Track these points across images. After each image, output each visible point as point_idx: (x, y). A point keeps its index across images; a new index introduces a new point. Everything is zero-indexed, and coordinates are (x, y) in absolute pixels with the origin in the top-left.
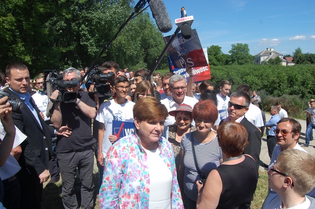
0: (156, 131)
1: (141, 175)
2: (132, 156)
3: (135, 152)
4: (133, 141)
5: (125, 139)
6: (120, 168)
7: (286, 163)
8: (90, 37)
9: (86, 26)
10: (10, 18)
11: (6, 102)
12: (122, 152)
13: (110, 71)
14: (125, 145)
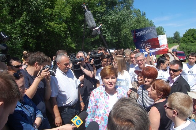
0: (110, 83)
1: (105, 107)
2: (101, 97)
3: (103, 95)
4: (102, 89)
5: (99, 88)
6: (95, 103)
7: (172, 102)
8: (107, 31)
9: (105, 25)
10: (64, 25)
11: (48, 70)
12: (96, 95)
13: (101, 52)
14: (98, 91)
